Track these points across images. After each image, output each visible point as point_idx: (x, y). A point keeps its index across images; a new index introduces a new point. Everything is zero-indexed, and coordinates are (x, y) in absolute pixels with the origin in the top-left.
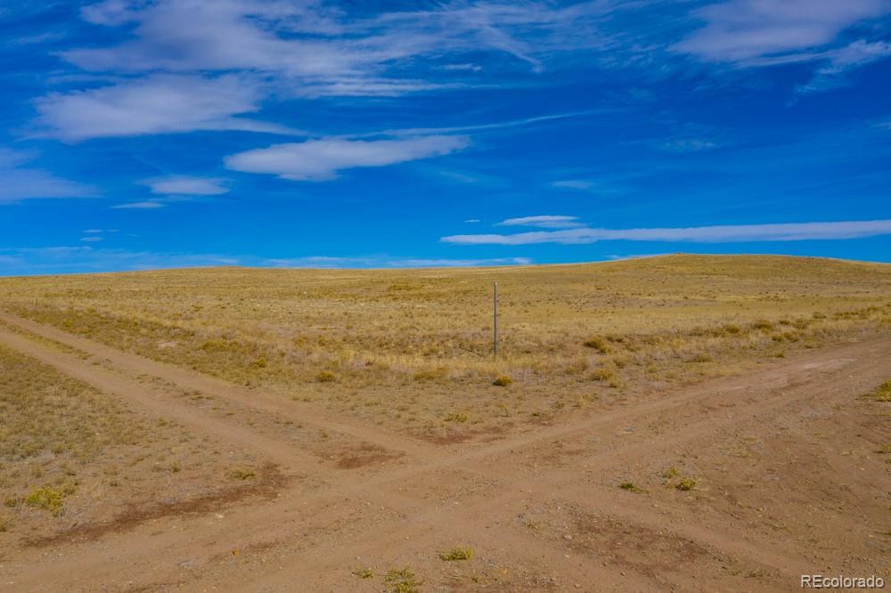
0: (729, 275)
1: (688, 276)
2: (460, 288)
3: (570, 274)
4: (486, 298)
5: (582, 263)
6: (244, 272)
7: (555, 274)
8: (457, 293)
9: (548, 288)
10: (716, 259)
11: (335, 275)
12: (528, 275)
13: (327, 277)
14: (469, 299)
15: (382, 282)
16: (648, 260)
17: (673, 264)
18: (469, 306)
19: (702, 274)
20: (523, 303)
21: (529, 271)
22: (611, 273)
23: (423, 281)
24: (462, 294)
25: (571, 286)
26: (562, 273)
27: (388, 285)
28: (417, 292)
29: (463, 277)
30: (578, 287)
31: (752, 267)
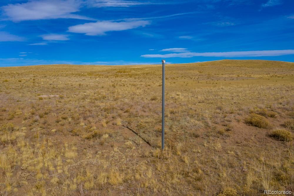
0: (247, 67)
1: (232, 68)
2: (145, 72)
3: (187, 66)
4: (155, 76)
5: (191, 63)
6: (68, 66)
7: (182, 67)
8: (144, 74)
9: (180, 72)
10: (240, 61)
11: (100, 67)
12: (171, 67)
13: (98, 68)
14: (148, 76)
15: (116, 70)
16: (215, 62)
17: (225, 63)
18: (148, 80)
19: (237, 67)
20: (171, 78)
21: (171, 66)
22: (203, 66)
23: (131, 69)
24: (145, 75)
25: (188, 71)
26: (184, 66)
27: (117, 71)
28: (127, 74)
29: (147, 68)
30: (192, 71)
31: (255, 64)
